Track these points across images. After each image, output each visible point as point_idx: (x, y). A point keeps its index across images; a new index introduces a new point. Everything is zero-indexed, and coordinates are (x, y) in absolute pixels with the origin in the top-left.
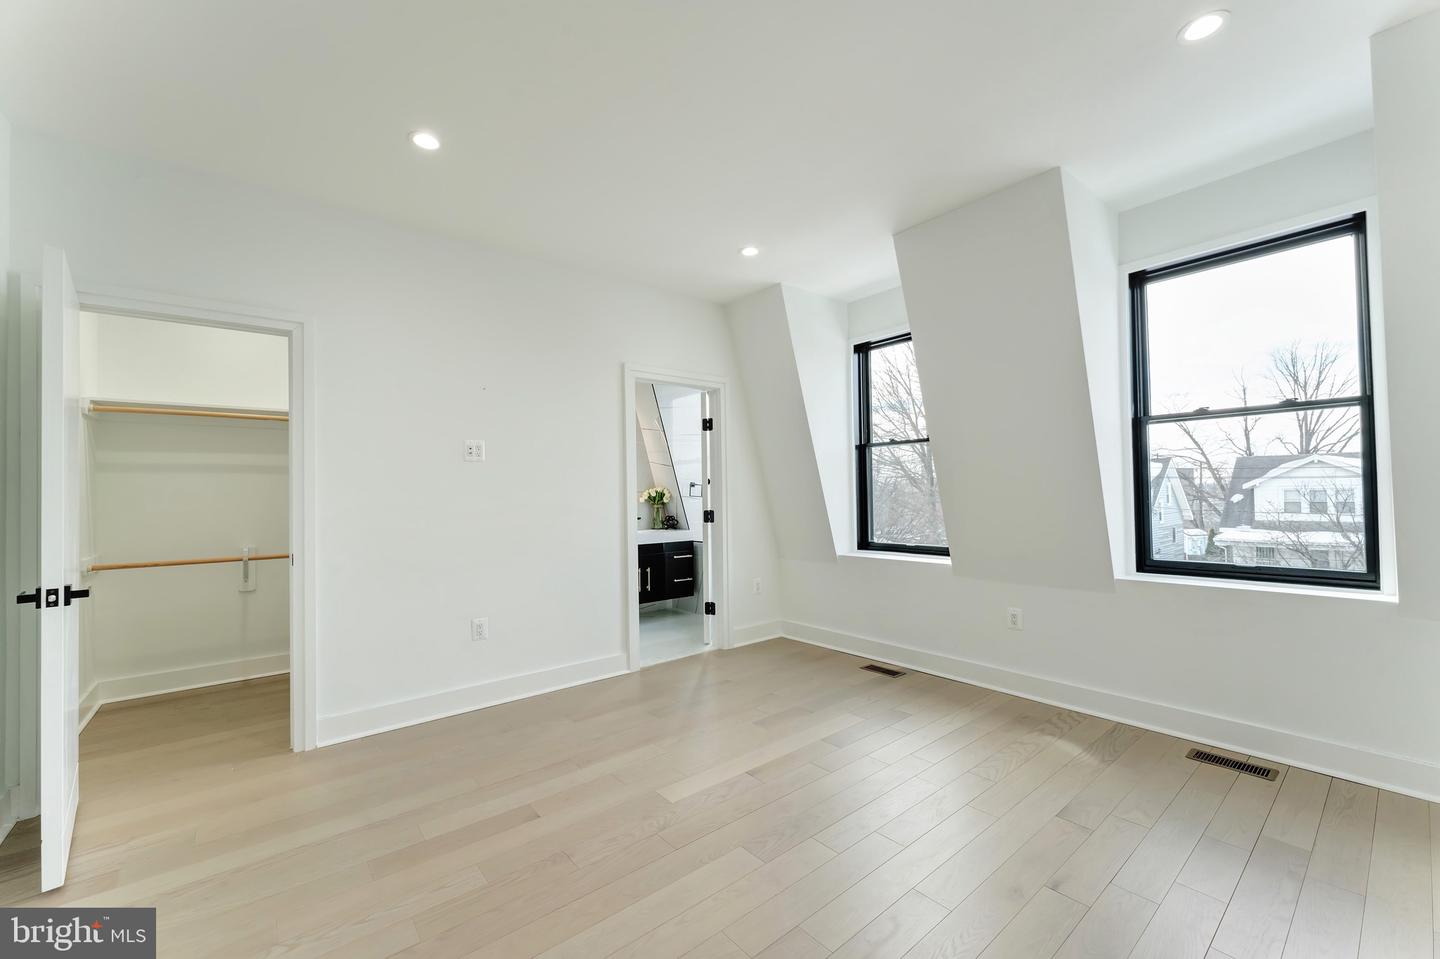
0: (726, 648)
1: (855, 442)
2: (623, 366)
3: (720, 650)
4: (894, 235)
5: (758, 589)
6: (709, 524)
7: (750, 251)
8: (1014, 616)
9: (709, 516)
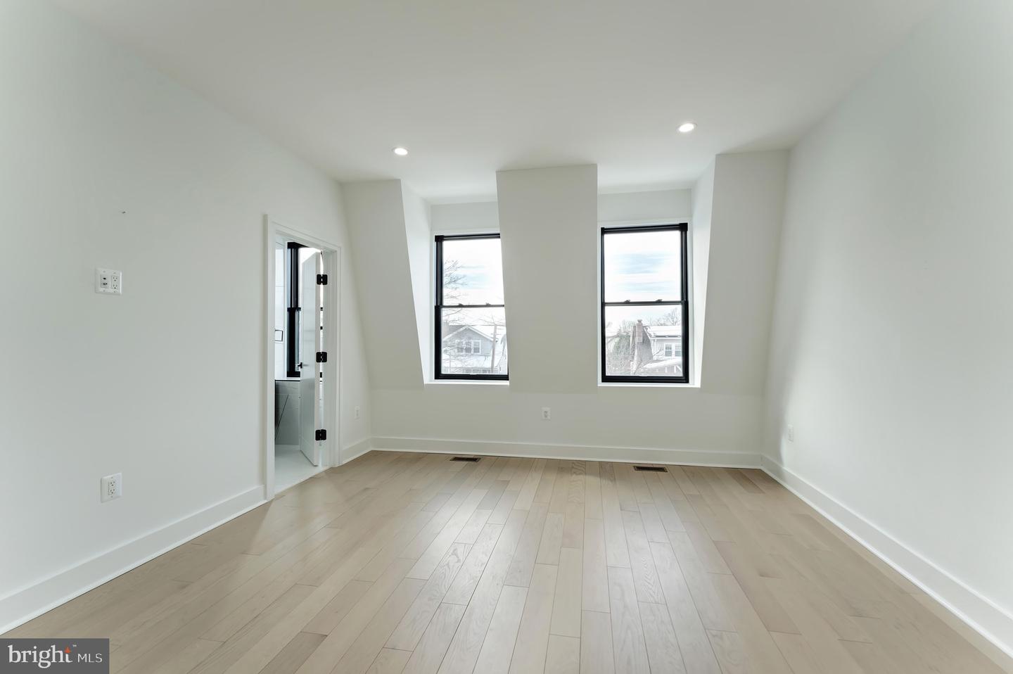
0: (337, 466)
1: (434, 304)
2: (265, 218)
3: (332, 468)
4: (497, 172)
5: (357, 415)
6: (321, 363)
7: (401, 152)
8: (546, 412)
9: (322, 357)
